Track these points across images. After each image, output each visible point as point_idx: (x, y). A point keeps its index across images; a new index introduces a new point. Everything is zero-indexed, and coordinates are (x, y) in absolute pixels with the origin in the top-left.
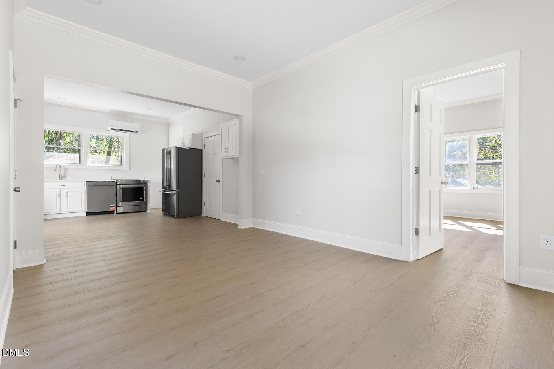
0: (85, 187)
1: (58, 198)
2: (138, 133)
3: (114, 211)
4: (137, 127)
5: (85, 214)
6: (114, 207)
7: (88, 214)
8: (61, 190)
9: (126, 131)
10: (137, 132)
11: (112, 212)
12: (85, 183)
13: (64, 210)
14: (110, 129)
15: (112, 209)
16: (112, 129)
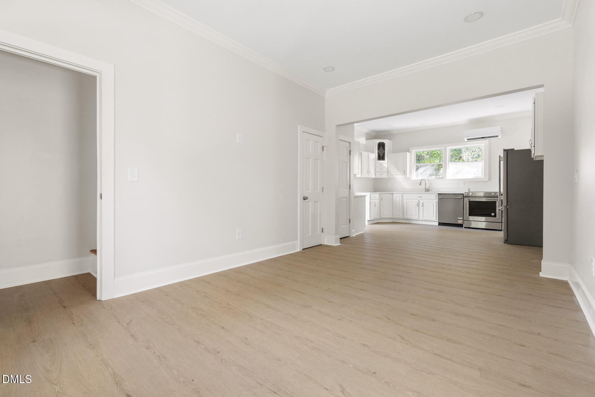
0: (436, 199)
1: (417, 207)
2: (499, 137)
3: (463, 225)
4: (496, 131)
5: (437, 224)
6: (462, 221)
7: (440, 224)
8: (419, 201)
9: (483, 138)
10: (497, 136)
11: (461, 226)
12: (436, 195)
13: (421, 218)
14: (466, 140)
15: (460, 222)
16: (468, 139)
